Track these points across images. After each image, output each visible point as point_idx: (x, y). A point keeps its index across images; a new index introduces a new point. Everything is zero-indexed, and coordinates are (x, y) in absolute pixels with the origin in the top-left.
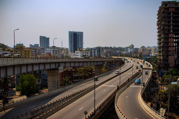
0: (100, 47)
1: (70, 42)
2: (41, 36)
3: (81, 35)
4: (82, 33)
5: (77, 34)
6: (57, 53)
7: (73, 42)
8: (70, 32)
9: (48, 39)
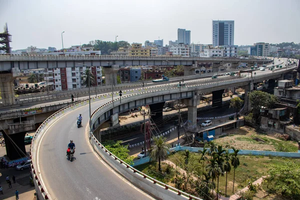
0: (264, 43)
1: (215, 36)
2: (179, 29)
3: (231, 25)
4: (233, 22)
5: (225, 24)
6: (184, 52)
7: (218, 37)
8: (214, 22)
9: (189, 32)
